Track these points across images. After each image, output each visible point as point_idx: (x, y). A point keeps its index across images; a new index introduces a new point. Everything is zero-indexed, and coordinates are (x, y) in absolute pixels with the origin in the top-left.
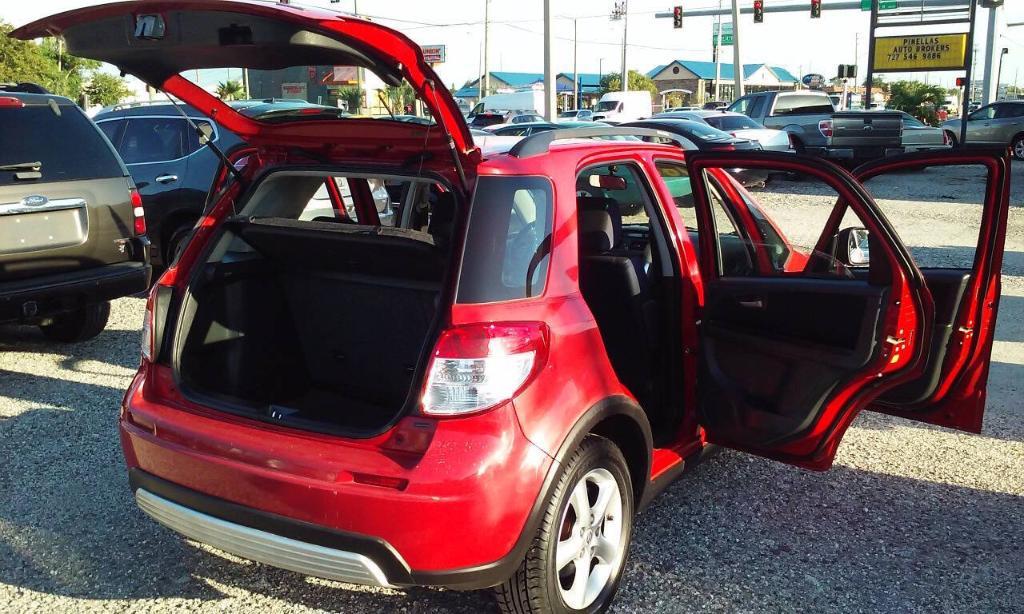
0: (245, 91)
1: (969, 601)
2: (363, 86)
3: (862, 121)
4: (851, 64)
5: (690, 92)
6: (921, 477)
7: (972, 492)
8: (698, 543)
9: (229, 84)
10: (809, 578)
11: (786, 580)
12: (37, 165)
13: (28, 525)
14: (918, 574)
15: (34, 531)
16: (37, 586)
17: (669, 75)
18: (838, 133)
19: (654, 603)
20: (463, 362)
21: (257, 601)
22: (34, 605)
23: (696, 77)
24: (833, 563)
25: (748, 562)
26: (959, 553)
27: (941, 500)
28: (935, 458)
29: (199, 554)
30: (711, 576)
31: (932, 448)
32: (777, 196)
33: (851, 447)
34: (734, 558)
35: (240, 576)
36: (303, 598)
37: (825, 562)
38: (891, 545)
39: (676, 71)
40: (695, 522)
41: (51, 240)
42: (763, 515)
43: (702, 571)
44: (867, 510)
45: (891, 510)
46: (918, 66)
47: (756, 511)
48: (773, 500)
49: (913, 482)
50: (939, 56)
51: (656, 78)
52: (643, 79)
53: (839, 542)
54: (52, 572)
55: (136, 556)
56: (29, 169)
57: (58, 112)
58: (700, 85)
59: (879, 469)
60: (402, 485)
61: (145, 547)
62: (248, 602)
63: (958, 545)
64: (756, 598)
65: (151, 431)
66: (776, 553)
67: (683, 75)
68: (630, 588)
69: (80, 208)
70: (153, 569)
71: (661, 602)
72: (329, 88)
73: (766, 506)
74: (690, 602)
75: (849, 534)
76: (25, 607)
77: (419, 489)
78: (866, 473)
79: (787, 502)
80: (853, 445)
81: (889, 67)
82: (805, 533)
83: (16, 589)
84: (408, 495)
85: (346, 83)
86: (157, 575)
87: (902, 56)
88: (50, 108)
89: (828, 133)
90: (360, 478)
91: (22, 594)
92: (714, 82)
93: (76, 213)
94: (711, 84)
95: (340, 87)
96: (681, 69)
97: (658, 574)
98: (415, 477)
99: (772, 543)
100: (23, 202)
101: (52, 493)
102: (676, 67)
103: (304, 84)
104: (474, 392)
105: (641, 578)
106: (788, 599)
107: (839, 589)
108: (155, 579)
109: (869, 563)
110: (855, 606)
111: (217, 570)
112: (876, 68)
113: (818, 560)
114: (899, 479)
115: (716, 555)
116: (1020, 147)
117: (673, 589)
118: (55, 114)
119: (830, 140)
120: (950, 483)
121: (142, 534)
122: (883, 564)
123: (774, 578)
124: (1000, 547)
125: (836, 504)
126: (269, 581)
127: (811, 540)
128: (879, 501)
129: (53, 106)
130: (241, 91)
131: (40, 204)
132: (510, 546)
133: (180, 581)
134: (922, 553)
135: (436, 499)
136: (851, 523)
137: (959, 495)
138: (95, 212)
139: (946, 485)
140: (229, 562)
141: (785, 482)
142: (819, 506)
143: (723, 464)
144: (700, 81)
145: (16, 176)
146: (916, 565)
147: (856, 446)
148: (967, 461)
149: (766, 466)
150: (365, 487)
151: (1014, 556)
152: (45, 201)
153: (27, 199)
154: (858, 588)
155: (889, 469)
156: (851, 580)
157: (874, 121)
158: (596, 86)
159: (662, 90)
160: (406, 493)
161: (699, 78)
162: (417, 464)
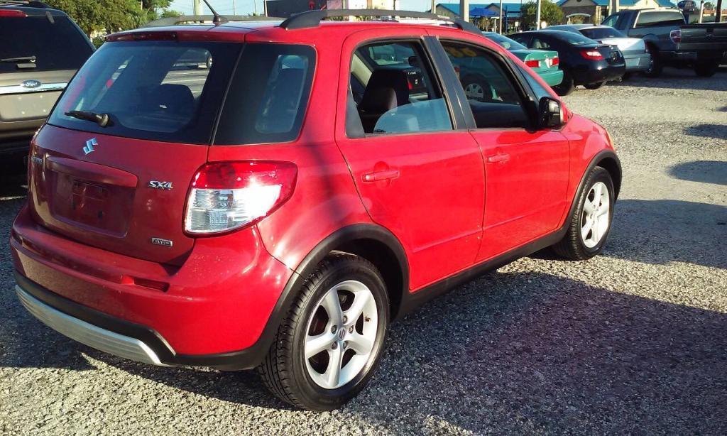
1: (666, 398)
3: (705, 30)
5: (590, 16)
6: (664, 299)
7: (703, 312)
8: (459, 343)
10: (537, 373)
11: (518, 374)
12: (33, 59)
14: (631, 375)
17: (574, 3)
18: (685, 40)
20: (222, 191)
23: (594, 4)
24: (563, 363)
25: (493, 359)
26: (673, 360)
27: (674, 317)
28: (683, 284)
30: (459, 368)
31: (684, 277)
32: (631, 88)
37: (556, 362)
38: (617, 351)
40: (464, 327)
43: (453, 364)
44: (608, 323)
45: (629, 323)
47: (517, 320)
49: (656, 303)
51: (564, 6)
52: (553, 6)
53: (574, 347)
56: (28, 61)
57: (52, 21)
58: (597, 10)
59: (632, 292)
60: (165, 287)
63: (674, 354)
66: (518, 352)
67: (584, 3)
68: (391, 374)
71: (410, 386)
78: (620, 294)
80: (618, 272)
82: (549, 339)
86: (50, 348)
88: (47, 18)
89: (677, 40)
90: (139, 281)
92: (608, 8)
94: (606, 9)
97: (417, 364)
98: (176, 281)
99: (518, 345)
100: (22, 85)
106: (514, 390)
107: (560, 384)
110: (566, 398)
113: (551, 360)
114: (646, 300)
115: (470, 352)
117: (424, 377)
118: (50, 22)
119: (679, 46)
120: (687, 304)
122: (603, 365)
123: (509, 372)
124: (710, 357)
125: (584, 317)
127: (552, 344)
129: (49, 16)
131: (37, 86)
132: (256, 338)
134: (641, 359)
135: (190, 299)
137: (691, 314)
139: (683, 306)
141: (551, 299)
143: (505, 284)
144: (597, 7)
145: (17, 66)
146: (632, 368)
147: (620, 273)
148: (708, 287)
151: (719, 365)
152: (39, 84)
153: (25, 82)
154: (575, 384)
155: (641, 292)
156: (572, 377)
157: (715, 30)
158: (519, 12)
159: (567, 14)
160: (168, 294)
161: (597, 5)
162: (176, 272)
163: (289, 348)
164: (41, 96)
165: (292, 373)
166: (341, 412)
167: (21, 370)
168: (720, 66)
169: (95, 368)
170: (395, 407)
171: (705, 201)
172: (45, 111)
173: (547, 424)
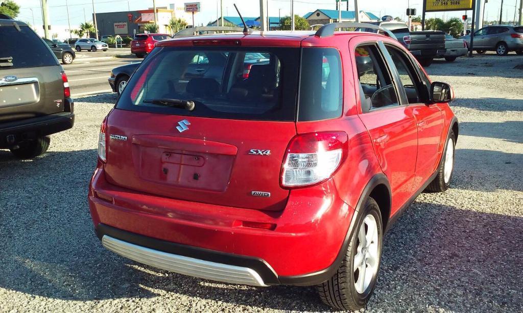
0: (95, 27)
2: (158, 23)
3: (425, 36)
4: (413, 8)
6: (512, 215)
8: (408, 254)
9: (86, 24)
10: (474, 270)
11: (462, 272)
12: (10, 59)
13: (28, 258)
15: (32, 261)
16: (42, 292)
17: (315, 17)
18: (413, 42)
19: (395, 288)
20: (301, 155)
21: (172, 296)
22: (43, 303)
23: (328, 18)
24: (484, 262)
25: (438, 263)
29: (131, 270)
30: (421, 272)
33: (469, 200)
34: (430, 261)
35: (158, 282)
36: (198, 293)
38: (511, 251)
39: (318, 15)
40: (402, 243)
41: (20, 101)
42: (438, 237)
43: (415, 269)
44: (491, 232)
45: (504, 232)
46: (448, 8)
47: (432, 236)
48: (439, 229)
49: (509, 217)
50: (459, 3)
51: (310, 19)
52: (302, 19)
53: (483, 250)
54: (49, 284)
55: (95, 273)
56: (6, 61)
57: (19, 30)
58: (331, 22)
59: (488, 211)
60: (273, 227)
61: (100, 268)
62: (167, 296)
64: (450, 283)
65: (111, 202)
66: (452, 258)
67: (322, 17)
69: (35, 83)
70: (106, 280)
71: (399, 287)
72: (139, 25)
73: (436, 232)
74: (415, 287)
75: (486, 245)
76: (38, 305)
77: (283, 230)
78: (482, 213)
79: (447, 230)
81: (434, 9)
82: (463, 246)
83: (31, 295)
84: (277, 233)
85: (148, 22)
86: (110, 284)
87: (440, 3)
88: (14, 27)
89: (408, 42)
90: (247, 224)
91: (35, 297)
92: (338, 21)
93: (33, 86)
94: (336, 21)
95: (145, 24)
96: (321, 14)
97: (391, 272)
98: (281, 222)
99: (447, 252)
100: (4, 79)
101: (38, 240)
102: (318, 13)
103: (126, 23)
104: (309, 173)
105: (384, 274)
106: (467, 282)
107: (493, 276)
108: (110, 286)
109: (503, 261)
110: (505, 285)
111: (144, 279)
112: (427, 10)
113: (475, 261)
114: (501, 215)
115: (419, 260)
116: (500, 49)
117: (403, 280)
118: (17, 30)
119: (409, 46)
121: (95, 261)
122: (511, 261)
123: (456, 271)
125: (473, 230)
126: (176, 284)
127: (467, 250)
128: (495, 228)
129: (16, 26)
130: (93, 27)
131: (13, 80)
132: (332, 260)
133: (124, 286)
135: (293, 234)
136: (485, 240)
138: (43, 85)
140: (149, 274)
141: (442, 219)
142: (465, 232)
144: (331, 20)
149: (428, 212)
150: (250, 229)
152: (16, 79)
153: (6, 78)
154: (502, 275)
155: (494, 210)
156: (497, 270)
157: (431, 36)
158: (277, 23)
159: (311, 25)
160: (276, 232)
161: (330, 18)
162: (280, 215)
163: (348, 266)
164: (16, 88)
165: (349, 284)
166: (367, 309)
167: (101, 302)
168: (434, 59)
169: (159, 295)
170: (400, 302)
171: (486, 148)
172: (20, 99)
173: (505, 303)
